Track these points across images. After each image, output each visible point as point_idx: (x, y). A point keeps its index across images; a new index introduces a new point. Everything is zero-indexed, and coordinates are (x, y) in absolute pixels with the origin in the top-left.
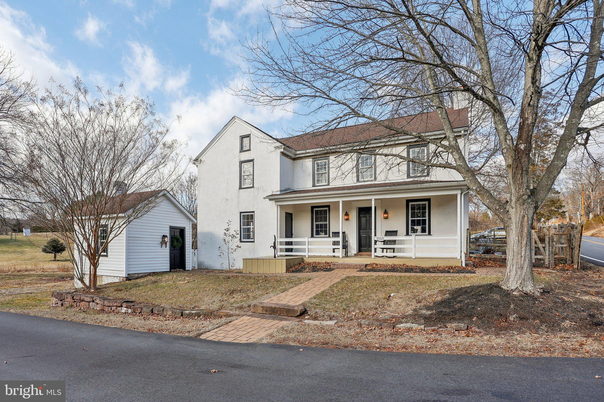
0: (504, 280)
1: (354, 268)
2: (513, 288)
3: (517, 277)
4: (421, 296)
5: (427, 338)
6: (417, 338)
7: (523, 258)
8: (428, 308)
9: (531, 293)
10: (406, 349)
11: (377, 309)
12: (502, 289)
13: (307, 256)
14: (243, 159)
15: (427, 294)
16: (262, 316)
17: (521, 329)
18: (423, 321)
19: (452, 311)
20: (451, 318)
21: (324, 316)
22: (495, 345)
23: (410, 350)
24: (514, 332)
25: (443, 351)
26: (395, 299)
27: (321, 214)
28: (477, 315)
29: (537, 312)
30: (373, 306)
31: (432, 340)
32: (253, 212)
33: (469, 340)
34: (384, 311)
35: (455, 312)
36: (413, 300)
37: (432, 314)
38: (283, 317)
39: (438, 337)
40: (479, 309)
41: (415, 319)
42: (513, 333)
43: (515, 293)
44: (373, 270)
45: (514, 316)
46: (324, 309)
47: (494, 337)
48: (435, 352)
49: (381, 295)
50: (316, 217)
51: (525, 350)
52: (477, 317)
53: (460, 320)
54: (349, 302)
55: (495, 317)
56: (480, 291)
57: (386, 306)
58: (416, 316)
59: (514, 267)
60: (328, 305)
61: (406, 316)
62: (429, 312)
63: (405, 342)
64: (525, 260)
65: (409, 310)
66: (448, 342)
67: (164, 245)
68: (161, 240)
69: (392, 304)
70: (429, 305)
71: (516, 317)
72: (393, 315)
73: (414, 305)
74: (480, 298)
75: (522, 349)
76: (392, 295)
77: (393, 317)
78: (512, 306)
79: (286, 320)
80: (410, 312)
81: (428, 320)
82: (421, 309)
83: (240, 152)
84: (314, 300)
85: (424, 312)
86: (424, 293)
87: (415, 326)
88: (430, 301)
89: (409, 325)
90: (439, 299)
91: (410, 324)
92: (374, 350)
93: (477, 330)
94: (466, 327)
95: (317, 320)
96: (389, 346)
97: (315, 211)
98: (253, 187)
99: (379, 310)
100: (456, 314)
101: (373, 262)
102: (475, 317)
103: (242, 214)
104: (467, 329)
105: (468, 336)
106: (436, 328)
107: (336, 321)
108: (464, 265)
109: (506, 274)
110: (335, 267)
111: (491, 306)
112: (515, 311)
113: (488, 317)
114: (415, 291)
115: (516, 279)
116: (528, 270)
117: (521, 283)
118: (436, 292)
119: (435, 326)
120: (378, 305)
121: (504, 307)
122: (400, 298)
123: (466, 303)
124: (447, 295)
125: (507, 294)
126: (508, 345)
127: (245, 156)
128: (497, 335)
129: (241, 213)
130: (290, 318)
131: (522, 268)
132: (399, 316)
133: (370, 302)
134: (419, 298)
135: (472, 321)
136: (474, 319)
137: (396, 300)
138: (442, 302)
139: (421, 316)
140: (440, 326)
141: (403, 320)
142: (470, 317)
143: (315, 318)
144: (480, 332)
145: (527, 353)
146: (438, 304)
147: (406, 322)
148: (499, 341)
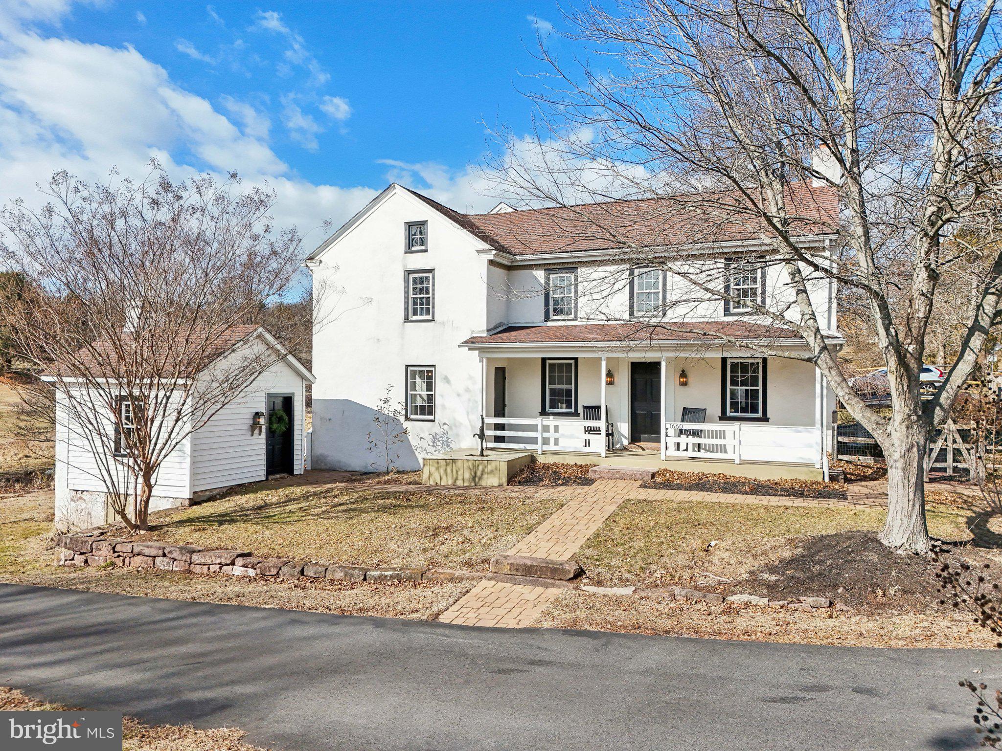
0: (885, 532)
1: (631, 479)
2: (898, 544)
3: (903, 528)
4: (759, 548)
5: (774, 619)
6: (761, 619)
7: (911, 503)
8: (772, 570)
9: (922, 553)
10: (749, 635)
11: (692, 568)
12: (881, 544)
13: (540, 452)
14: (411, 267)
15: (769, 545)
16: (511, 578)
17: (902, 607)
18: (765, 592)
19: (808, 578)
20: (806, 588)
21: (611, 579)
22: (864, 632)
23: (754, 637)
24: (894, 611)
25: (797, 639)
26: (718, 552)
27: (561, 371)
28: (843, 585)
29: (928, 583)
30: (686, 563)
31: (781, 623)
32: (434, 366)
33: (831, 622)
34: (705, 573)
35: (811, 579)
36: (747, 555)
37: (778, 581)
38: (547, 580)
39: (789, 618)
40: (847, 575)
41: (753, 587)
42: (891, 613)
43: (899, 552)
44: (668, 485)
45: (896, 588)
46: (610, 567)
47: (865, 619)
48: (787, 641)
49: (696, 544)
50: (550, 376)
51: (899, 639)
52: (844, 588)
53: (820, 591)
54: (646, 556)
55: (869, 589)
56: (849, 546)
57: (706, 564)
58: (754, 583)
59: (899, 514)
60: (614, 560)
61: (740, 583)
62: (773, 578)
63: (745, 625)
64: (914, 505)
65: (743, 572)
66: (804, 626)
67: (257, 431)
68: (251, 422)
69: (715, 560)
70: (773, 565)
71: (899, 589)
72: (719, 581)
73: (751, 564)
74: (849, 558)
75: (897, 638)
76: (713, 543)
77: (720, 583)
78: (893, 573)
79: (553, 586)
80: (745, 576)
81: (772, 590)
82: (761, 572)
83: (406, 253)
84: (589, 552)
85: (766, 576)
86: (763, 543)
87: (754, 599)
88: (773, 557)
89: (745, 597)
90: (787, 554)
91: (746, 595)
92: (706, 637)
93: (845, 608)
94: (828, 603)
95: (603, 585)
96: (725, 631)
97: (550, 365)
98: (433, 320)
99: (697, 570)
100: (814, 582)
101: (663, 467)
102: (842, 588)
103: (410, 369)
104: (830, 606)
105: (831, 617)
106: (785, 602)
107: (634, 588)
108: (827, 479)
109: (888, 524)
110: (597, 476)
111: (865, 571)
112: (898, 580)
113: (859, 588)
114: (749, 537)
115: (901, 531)
116: (919, 519)
117: (909, 537)
118: (783, 541)
119: (783, 600)
120: (693, 562)
121: (883, 574)
122: (727, 550)
123: (828, 564)
124: (800, 549)
125: (887, 553)
126: (881, 632)
127: (417, 261)
128: (870, 615)
129: (407, 366)
130: (557, 582)
131: (910, 517)
132: (729, 581)
133: (680, 556)
134: (756, 552)
135: (837, 593)
136: (840, 591)
137: (721, 553)
138: (792, 560)
139: (762, 583)
140: (791, 600)
141: (736, 589)
142: (835, 587)
143: (599, 583)
144: (848, 611)
145: (901, 643)
146: (787, 564)
147: (741, 593)
148: (871, 625)
